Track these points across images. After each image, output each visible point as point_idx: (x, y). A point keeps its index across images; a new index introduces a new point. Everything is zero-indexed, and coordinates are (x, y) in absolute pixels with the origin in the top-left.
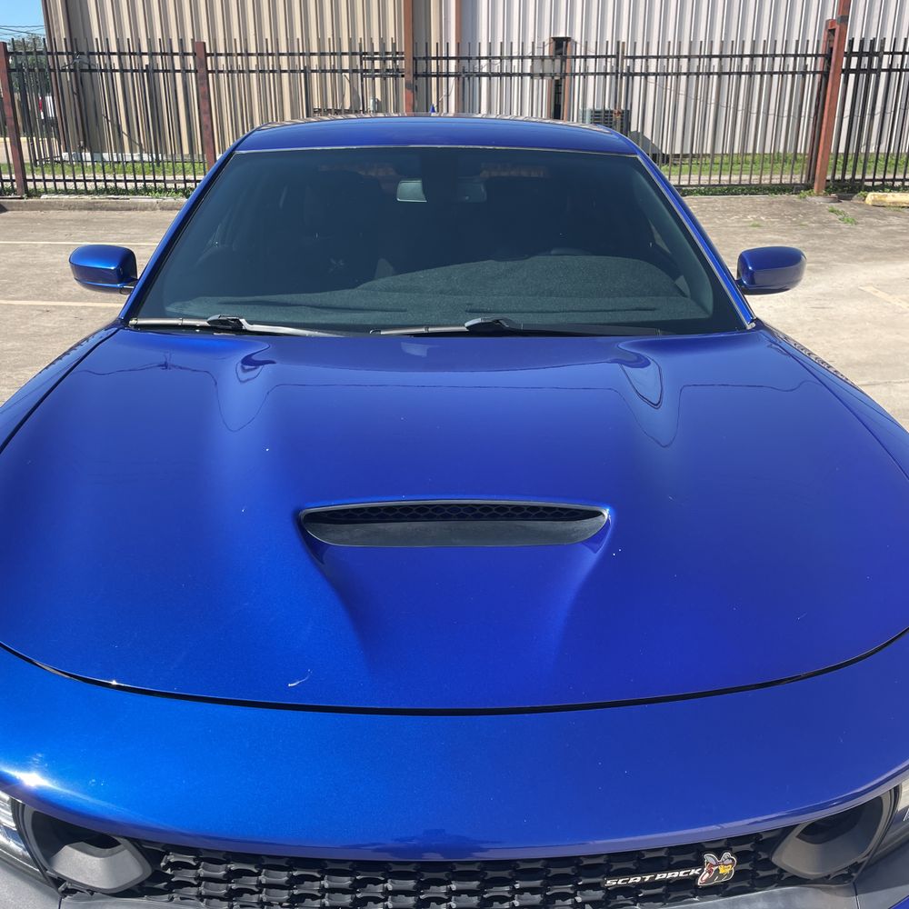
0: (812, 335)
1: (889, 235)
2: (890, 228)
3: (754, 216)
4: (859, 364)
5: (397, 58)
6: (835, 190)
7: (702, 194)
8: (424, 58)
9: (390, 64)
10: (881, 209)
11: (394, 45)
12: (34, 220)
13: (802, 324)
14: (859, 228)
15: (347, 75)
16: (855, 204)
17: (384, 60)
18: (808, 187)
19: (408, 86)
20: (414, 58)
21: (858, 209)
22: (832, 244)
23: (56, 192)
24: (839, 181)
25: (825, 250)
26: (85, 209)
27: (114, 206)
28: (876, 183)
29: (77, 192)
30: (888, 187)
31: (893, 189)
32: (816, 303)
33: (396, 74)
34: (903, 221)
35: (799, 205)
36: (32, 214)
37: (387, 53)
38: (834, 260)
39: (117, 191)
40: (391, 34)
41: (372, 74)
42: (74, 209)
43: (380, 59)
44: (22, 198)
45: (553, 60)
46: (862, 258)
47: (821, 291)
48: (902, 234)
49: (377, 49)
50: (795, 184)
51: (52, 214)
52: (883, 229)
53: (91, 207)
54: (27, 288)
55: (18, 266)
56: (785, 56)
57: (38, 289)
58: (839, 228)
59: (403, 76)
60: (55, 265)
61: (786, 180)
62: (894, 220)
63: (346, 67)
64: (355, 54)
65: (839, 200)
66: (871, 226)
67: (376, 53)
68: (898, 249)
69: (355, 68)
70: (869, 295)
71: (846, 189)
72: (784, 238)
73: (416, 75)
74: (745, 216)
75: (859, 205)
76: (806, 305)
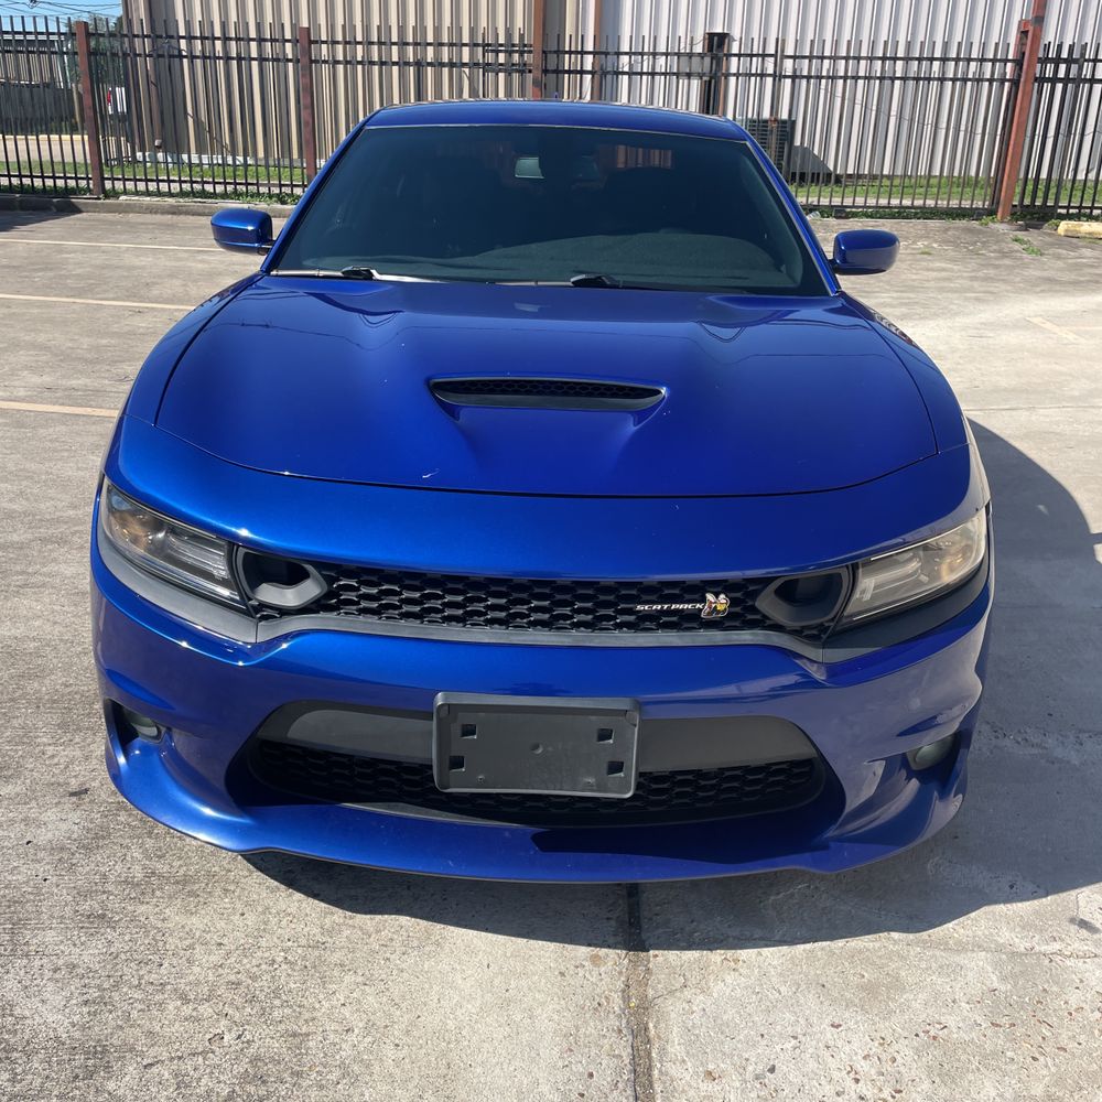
0: (961, 361)
1: (1077, 267)
2: (1079, 260)
3: (926, 243)
4: (1005, 390)
5: (525, 51)
6: (1023, 217)
7: (868, 216)
8: (555, 52)
9: (516, 57)
10: (1075, 240)
11: (522, 37)
12: (112, 223)
13: (954, 350)
14: (1044, 259)
15: (467, 70)
16: (1045, 233)
17: (509, 53)
18: (991, 212)
19: (536, 83)
20: (544, 52)
21: (1047, 239)
22: (1008, 275)
23: (137, 193)
24: (1028, 206)
25: (999, 280)
26: (169, 213)
27: (200, 211)
28: (1071, 211)
29: (159, 194)
30: (1085, 215)
31: (1090, 218)
32: (973, 332)
33: (523, 69)
34: (1096, 253)
35: (980, 232)
36: (110, 216)
37: (514, 45)
38: (1007, 291)
39: (204, 194)
40: (519, 23)
41: (495, 68)
42: (156, 213)
43: (505, 51)
44: (99, 199)
45: (703, 58)
46: (1038, 289)
47: (983, 320)
48: (1092, 266)
49: (502, 41)
50: (977, 209)
51: (132, 217)
52: (1070, 261)
53: (175, 211)
54: (116, 290)
55: (104, 268)
56: (982, 60)
57: (127, 291)
58: (1021, 258)
59: (530, 71)
60: (143, 268)
61: (966, 204)
62: (1087, 252)
63: (466, 59)
64: (477, 45)
65: (1026, 228)
66: (1059, 257)
67: (501, 45)
68: (1082, 282)
69: (476, 61)
70: (1036, 326)
71: (1036, 216)
72: (955, 267)
73: (545, 71)
74: (914, 243)
75: (1050, 235)
76: (963, 333)
